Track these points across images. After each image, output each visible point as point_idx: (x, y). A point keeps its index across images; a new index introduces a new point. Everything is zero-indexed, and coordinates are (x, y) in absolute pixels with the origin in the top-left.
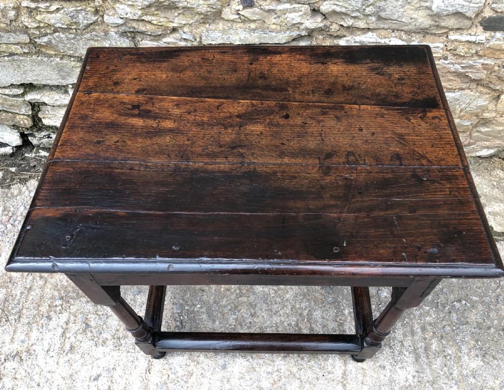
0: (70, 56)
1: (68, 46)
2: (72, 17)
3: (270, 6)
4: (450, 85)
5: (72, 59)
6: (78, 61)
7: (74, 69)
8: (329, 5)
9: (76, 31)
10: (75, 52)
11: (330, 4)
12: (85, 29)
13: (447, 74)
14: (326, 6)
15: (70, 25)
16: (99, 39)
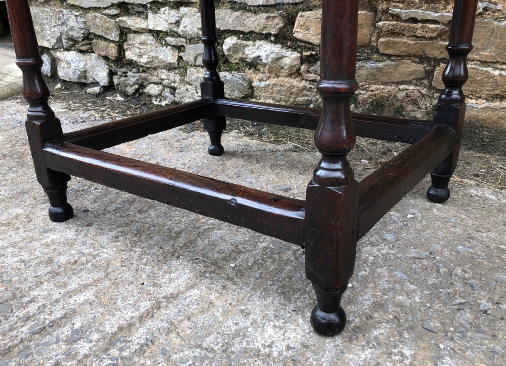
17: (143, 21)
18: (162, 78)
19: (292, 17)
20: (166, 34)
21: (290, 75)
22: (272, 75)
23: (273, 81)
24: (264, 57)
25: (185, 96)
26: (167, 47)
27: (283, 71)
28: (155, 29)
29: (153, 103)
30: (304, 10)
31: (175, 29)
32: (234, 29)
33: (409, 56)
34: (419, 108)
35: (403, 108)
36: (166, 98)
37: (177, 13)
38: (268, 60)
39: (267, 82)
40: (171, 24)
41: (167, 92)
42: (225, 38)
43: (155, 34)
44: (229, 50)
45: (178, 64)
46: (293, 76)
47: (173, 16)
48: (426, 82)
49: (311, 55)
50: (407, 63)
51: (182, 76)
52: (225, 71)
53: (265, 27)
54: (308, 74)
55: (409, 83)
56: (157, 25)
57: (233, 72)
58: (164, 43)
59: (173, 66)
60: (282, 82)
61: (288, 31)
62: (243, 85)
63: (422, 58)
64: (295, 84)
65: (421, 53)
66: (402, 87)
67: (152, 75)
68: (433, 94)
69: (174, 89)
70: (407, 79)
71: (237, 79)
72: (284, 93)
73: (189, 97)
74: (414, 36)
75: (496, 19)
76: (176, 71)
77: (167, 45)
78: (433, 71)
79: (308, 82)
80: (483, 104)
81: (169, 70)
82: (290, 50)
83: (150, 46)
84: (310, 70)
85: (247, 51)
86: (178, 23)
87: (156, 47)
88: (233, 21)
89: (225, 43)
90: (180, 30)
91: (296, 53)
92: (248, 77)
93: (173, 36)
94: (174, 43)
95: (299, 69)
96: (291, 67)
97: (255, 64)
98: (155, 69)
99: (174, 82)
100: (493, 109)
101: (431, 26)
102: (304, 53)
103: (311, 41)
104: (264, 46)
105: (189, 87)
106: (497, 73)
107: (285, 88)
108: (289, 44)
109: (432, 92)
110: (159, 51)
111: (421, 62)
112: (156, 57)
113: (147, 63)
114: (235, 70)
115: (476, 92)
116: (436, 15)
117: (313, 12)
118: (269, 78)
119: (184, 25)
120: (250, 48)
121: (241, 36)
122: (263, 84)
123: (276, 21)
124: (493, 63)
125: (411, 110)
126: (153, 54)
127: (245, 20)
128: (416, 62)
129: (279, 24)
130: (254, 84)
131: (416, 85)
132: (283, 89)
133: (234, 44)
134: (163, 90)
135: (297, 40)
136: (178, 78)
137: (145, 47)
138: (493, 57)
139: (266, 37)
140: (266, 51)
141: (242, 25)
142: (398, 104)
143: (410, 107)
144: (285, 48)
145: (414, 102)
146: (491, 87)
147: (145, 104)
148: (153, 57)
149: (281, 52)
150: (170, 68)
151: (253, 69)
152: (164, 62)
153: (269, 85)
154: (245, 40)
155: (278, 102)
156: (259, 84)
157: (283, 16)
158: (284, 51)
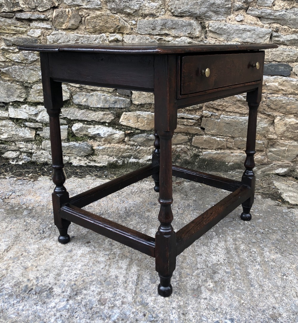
0: (17, 81)
1: (18, 73)
2: (25, 56)
4: (241, 111)
5: (18, 83)
6: (21, 85)
7: (17, 90)
9: (25, 65)
10: (21, 78)
12: (30, 63)
13: (237, 102)
15: (23, 61)
16: (37, 69)
17: (4, 112)
18: (20, 147)
19: (119, 114)
20: (26, 120)
21: (119, 143)
22: (106, 143)
23: (108, 146)
24: (103, 134)
25: (41, 157)
26: (25, 128)
27: (114, 140)
28: (16, 117)
29: (11, 163)
30: (126, 112)
31: (34, 118)
32: (81, 119)
33: (181, 133)
34: (187, 155)
35: (180, 156)
36: (22, 160)
37: (36, 109)
38: (105, 136)
39: (104, 147)
40: (31, 115)
41: (24, 156)
42: (73, 124)
43: (15, 120)
44: (77, 130)
45: (35, 138)
46: (120, 143)
47: (33, 111)
48: (189, 143)
49: (131, 132)
50: (180, 136)
51: (37, 145)
52: (72, 141)
53: (103, 119)
54: (130, 142)
55: (181, 144)
56: (18, 115)
57: (79, 142)
58: (22, 125)
59: (30, 139)
60: (114, 146)
61: (116, 121)
62: (88, 149)
63: (187, 134)
64: (122, 147)
65: (186, 131)
66: (178, 146)
67: (10, 145)
68: (193, 148)
69: (31, 154)
70: (180, 142)
71: (83, 146)
72: (115, 152)
73: (45, 158)
74: (183, 124)
75: (216, 119)
76: (33, 143)
77: (26, 126)
78: (192, 139)
79: (129, 146)
80: (215, 152)
81: (27, 142)
82: (118, 130)
83: (10, 128)
84: (130, 140)
85: (89, 130)
86: (36, 115)
87: (16, 128)
88: (80, 115)
89: (74, 126)
90: (38, 119)
91: (121, 131)
92: (90, 144)
93: (31, 122)
94: (33, 126)
95: (124, 139)
96: (119, 139)
97: (94, 137)
98: (13, 142)
99: (32, 150)
100: (219, 154)
101: (191, 121)
102: (126, 132)
103: (131, 126)
104: (102, 128)
105: (43, 151)
106: (218, 139)
107: (116, 149)
108: (117, 127)
109: (192, 147)
110: (19, 131)
111: (186, 135)
112: (16, 134)
113: (7, 138)
114: (81, 141)
115: (211, 147)
116: (193, 116)
117: (132, 113)
118: (105, 144)
119: (42, 116)
120: (92, 129)
121: (86, 123)
122: (101, 148)
123: (110, 116)
124: (216, 135)
125: (184, 156)
126: (14, 133)
127: (88, 115)
128: (184, 135)
129: (111, 117)
130: (94, 148)
131: (185, 145)
132: (114, 150)
133: (81, 127)
134: (21, 154)
135: (122, 125)
136: (35, 147)
137: (6, 128)
138: (216, 133)
139: (103, 124)
140: (103, 131)
141: (86, 117)
142: (177, 154)
143: (183, 155)
145: (185, 152)
146: (217, 145)
147: (4, 164)
148: (13, 135)
150: (28, 141)
151: (93, 140)
152: (23, 137)
153: (105, 148)
154: (88, 125)
155: (111, 156)
156: (98, 148)
157: (113, 114)
158: (114, 130)
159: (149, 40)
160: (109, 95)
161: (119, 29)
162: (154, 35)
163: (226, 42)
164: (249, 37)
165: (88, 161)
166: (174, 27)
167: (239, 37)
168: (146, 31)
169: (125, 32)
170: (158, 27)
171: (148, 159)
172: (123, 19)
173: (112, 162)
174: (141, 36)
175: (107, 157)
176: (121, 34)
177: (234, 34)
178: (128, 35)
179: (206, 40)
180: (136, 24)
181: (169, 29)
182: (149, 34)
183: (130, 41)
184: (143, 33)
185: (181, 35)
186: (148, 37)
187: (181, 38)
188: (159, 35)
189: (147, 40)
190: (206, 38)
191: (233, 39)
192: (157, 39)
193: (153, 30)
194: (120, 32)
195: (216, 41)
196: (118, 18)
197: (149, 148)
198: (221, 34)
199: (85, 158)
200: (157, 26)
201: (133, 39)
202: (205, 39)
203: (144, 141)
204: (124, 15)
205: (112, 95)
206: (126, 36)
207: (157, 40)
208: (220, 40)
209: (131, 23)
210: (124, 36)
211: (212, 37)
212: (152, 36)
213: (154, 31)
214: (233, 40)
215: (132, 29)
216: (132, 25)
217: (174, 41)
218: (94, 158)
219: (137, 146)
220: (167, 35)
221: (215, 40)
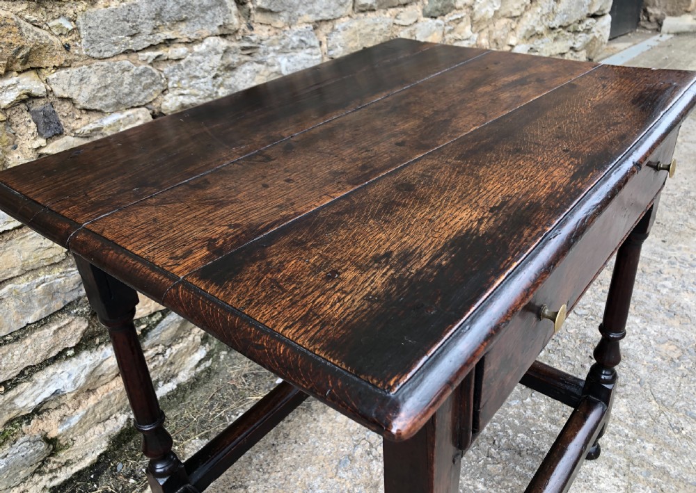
3: (91, 125)
8: (174, 98)
11: (175, 95)
14: (170, 101)
21: (117, 375)
22: (82, 398)
23: (92, 400)
24: (69, 384)
27: (102, 378)
38: (78, 385)
39: (81, 412)
49: (142, 330)
53: (54, 348)
60: (107, 391)
61: (94, 327)
62: (38, 451)
71: (23, 454)
72: (116, 402)
82: (103, 346)
84: (145, 348)
85: (20, 402)
92: (35, 433)
97: (38, 408)
104: (59, 371)
107: (117, 394)
108: (97, 341)
114: (2, 445)
118: (80, 403)
120: (27, 393)
121: (2, 389)
122: (73, 421)
123: (73, 327)
129: (80, 327)
130: (53, 434)
132: (113, 398)
139: (61, 356)
140: (70, 375)
144: (94, 350)
149: (97, 358)
151: (36, 417)
153: (87, 412)
154: (12, 389)
155: (108, 418)
156: (66, 427)
157: (82, 314)
158: (97, 354)
159: (133, 70)
160: (57, 271)
161: (26, 59)
162: (137, 51)
163: (287, 28)
164: (325, 8)
165: (46, 477)
166: (184, 16)
167: (310, 12)
168: (115, 44)
169: (45, 63)
170: (145, 25)
171: (196, 363)
172: (27, 21)
173: (118, 431)
174: (105, 63)
175: (99, 428)
176: (33, 74)
177: (301, 6)
178: (63, 72)
179: (253, 32)
180: (77, 29)
181: (173, 25)
182: (124, 53)
183: (72, 88)
184: (106, 55)
185: (205, 35)
186: (125, 61)
187: (207, 42)
188: (152, 47)
189: (124, 71)
190: (251, 28)
191: (299, 18)
192: (149, 61)
193: (133, 36)
194: (28, 66)
195: (269, 30)
196: (12, 23)
197: (191, 338)
198: (278, 12)
199: (37, 477)
200: (142, 23)
201: (81, 80)
202: (249, 32)
203: (179, 329)
204: (25, 6)
205: (66, 267)
206: (54, 76)
207: (151, 64)
208: (277, 26)
209: (60, 27)
210: (50, 77)
211: (261, 24)
212: (133, 56)
213: (137, 39)
214: (300, 21)
215: (67, 48)
216: (61, 34)
217: (193, 55)
218: (63, 456)
219: (163, 354)
220: (168, 42)
221: (268, 28)
